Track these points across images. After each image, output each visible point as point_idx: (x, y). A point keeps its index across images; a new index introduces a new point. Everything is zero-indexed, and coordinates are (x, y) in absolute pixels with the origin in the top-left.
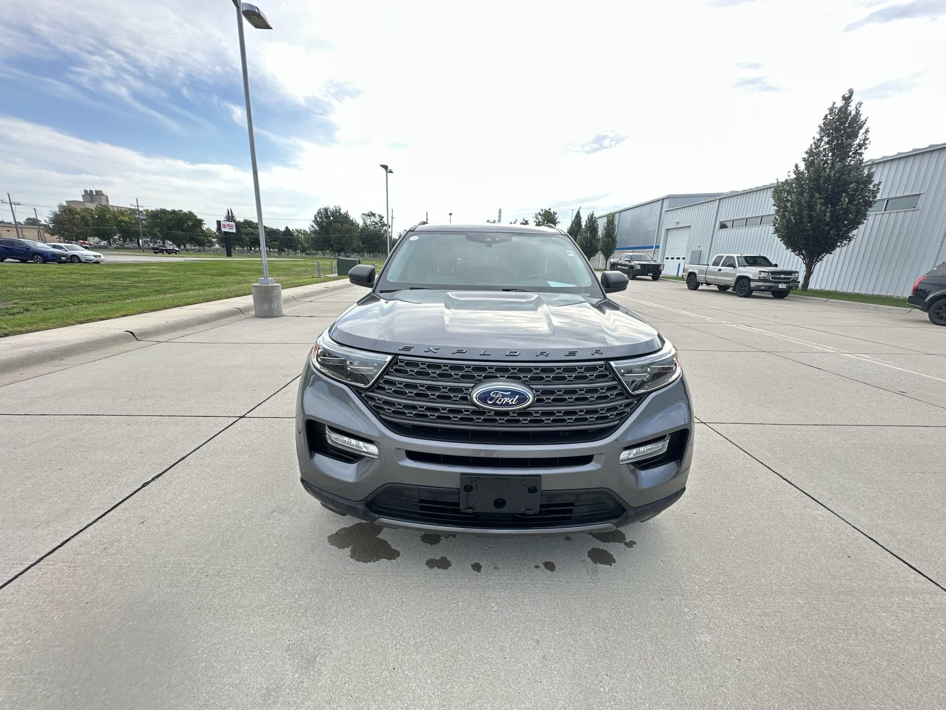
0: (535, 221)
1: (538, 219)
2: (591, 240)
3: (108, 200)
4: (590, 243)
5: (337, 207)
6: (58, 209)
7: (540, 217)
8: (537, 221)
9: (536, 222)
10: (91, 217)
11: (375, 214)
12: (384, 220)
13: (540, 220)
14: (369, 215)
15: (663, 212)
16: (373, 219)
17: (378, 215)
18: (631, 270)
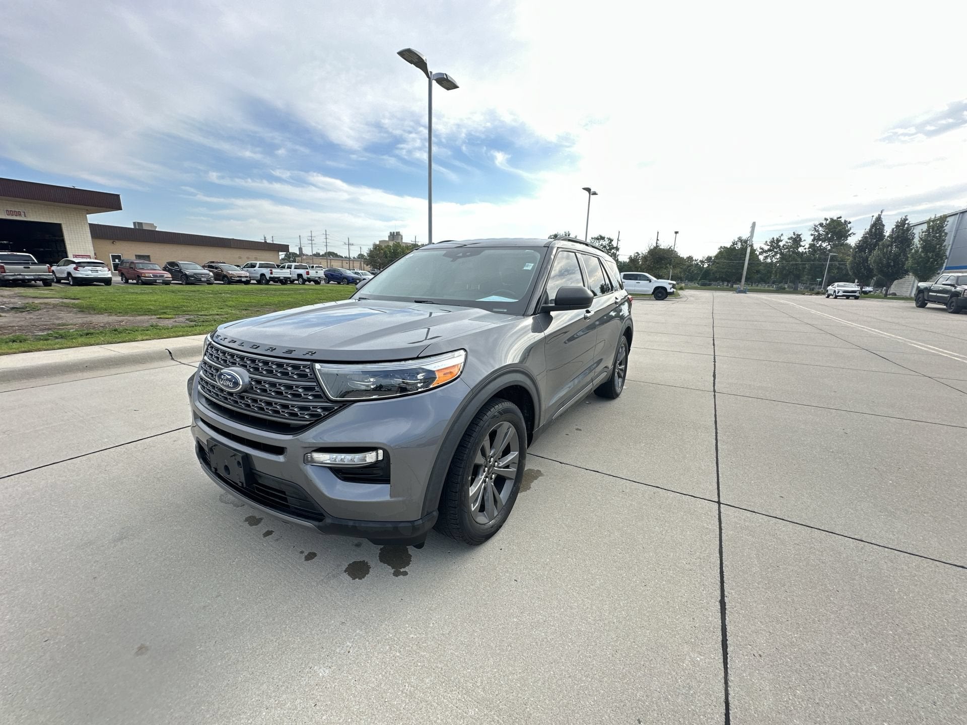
0: (812, 235)
1: (817, 231)
2: (897, 256)
3: (402, 239)
4: (894, 261)
5: (567, 232)
6: (372, 247)
7: (821, 229)
8: (817, 233)
9: (814, 235)
10: (389, 251)
11: (604, 238)
12: (613, 243)
13: (821, 232)
14: (597, 239)
16: (601, 242)
17: (607, 238)
18: (954, 299)
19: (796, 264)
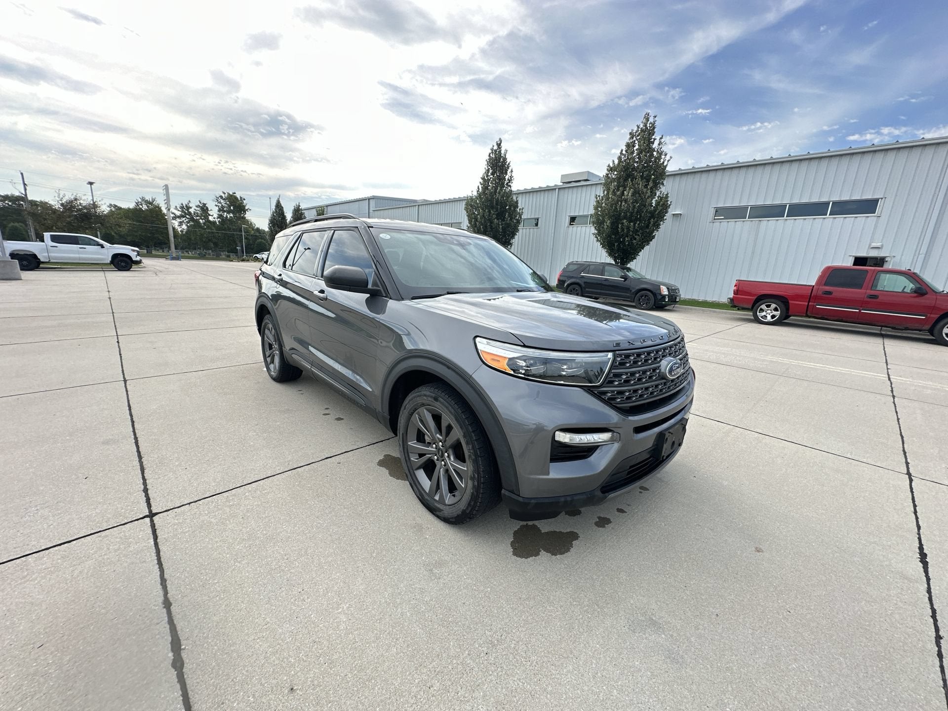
1: (220, 203)
7: (222, 201)
9: (218, 206)
13: (223, 204)
15: (371, 211)
19: (212, 232)
